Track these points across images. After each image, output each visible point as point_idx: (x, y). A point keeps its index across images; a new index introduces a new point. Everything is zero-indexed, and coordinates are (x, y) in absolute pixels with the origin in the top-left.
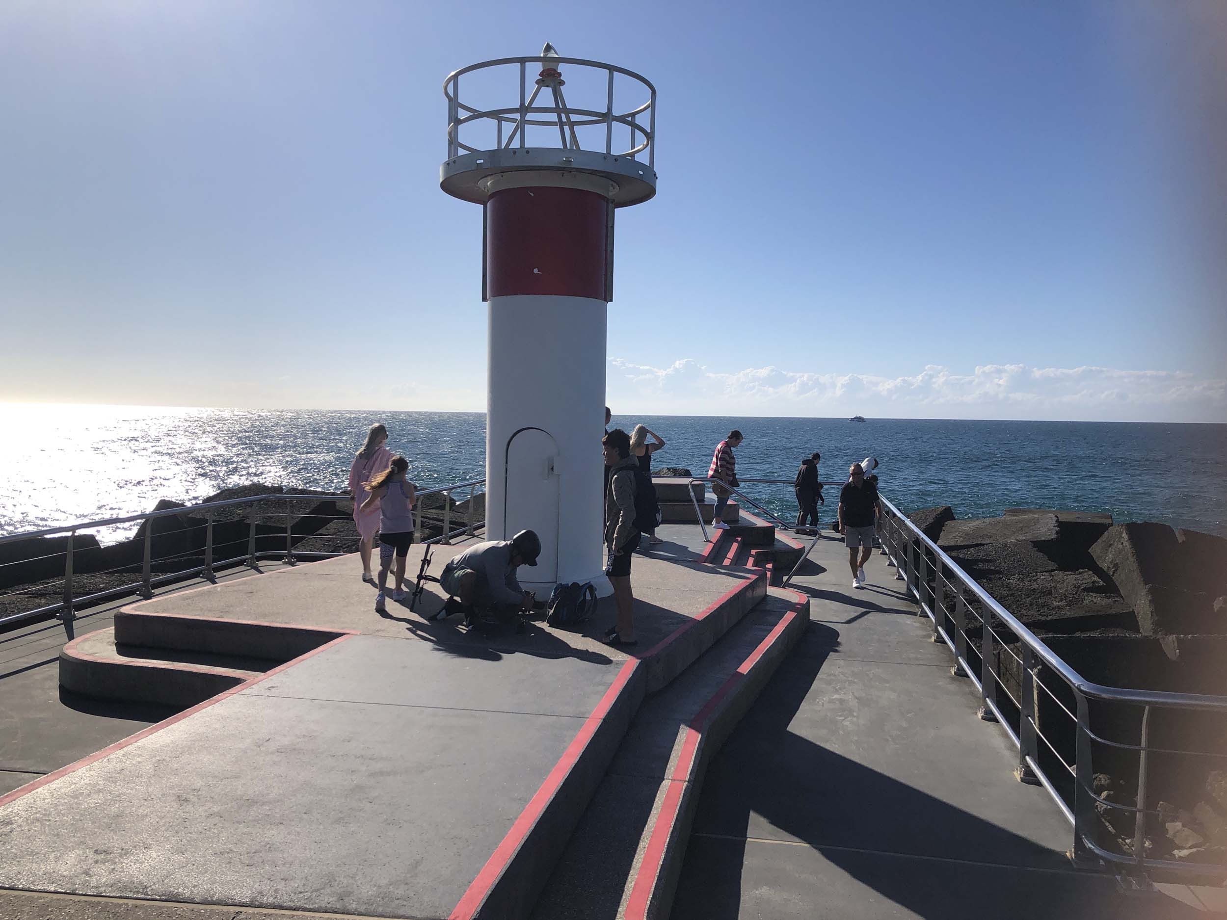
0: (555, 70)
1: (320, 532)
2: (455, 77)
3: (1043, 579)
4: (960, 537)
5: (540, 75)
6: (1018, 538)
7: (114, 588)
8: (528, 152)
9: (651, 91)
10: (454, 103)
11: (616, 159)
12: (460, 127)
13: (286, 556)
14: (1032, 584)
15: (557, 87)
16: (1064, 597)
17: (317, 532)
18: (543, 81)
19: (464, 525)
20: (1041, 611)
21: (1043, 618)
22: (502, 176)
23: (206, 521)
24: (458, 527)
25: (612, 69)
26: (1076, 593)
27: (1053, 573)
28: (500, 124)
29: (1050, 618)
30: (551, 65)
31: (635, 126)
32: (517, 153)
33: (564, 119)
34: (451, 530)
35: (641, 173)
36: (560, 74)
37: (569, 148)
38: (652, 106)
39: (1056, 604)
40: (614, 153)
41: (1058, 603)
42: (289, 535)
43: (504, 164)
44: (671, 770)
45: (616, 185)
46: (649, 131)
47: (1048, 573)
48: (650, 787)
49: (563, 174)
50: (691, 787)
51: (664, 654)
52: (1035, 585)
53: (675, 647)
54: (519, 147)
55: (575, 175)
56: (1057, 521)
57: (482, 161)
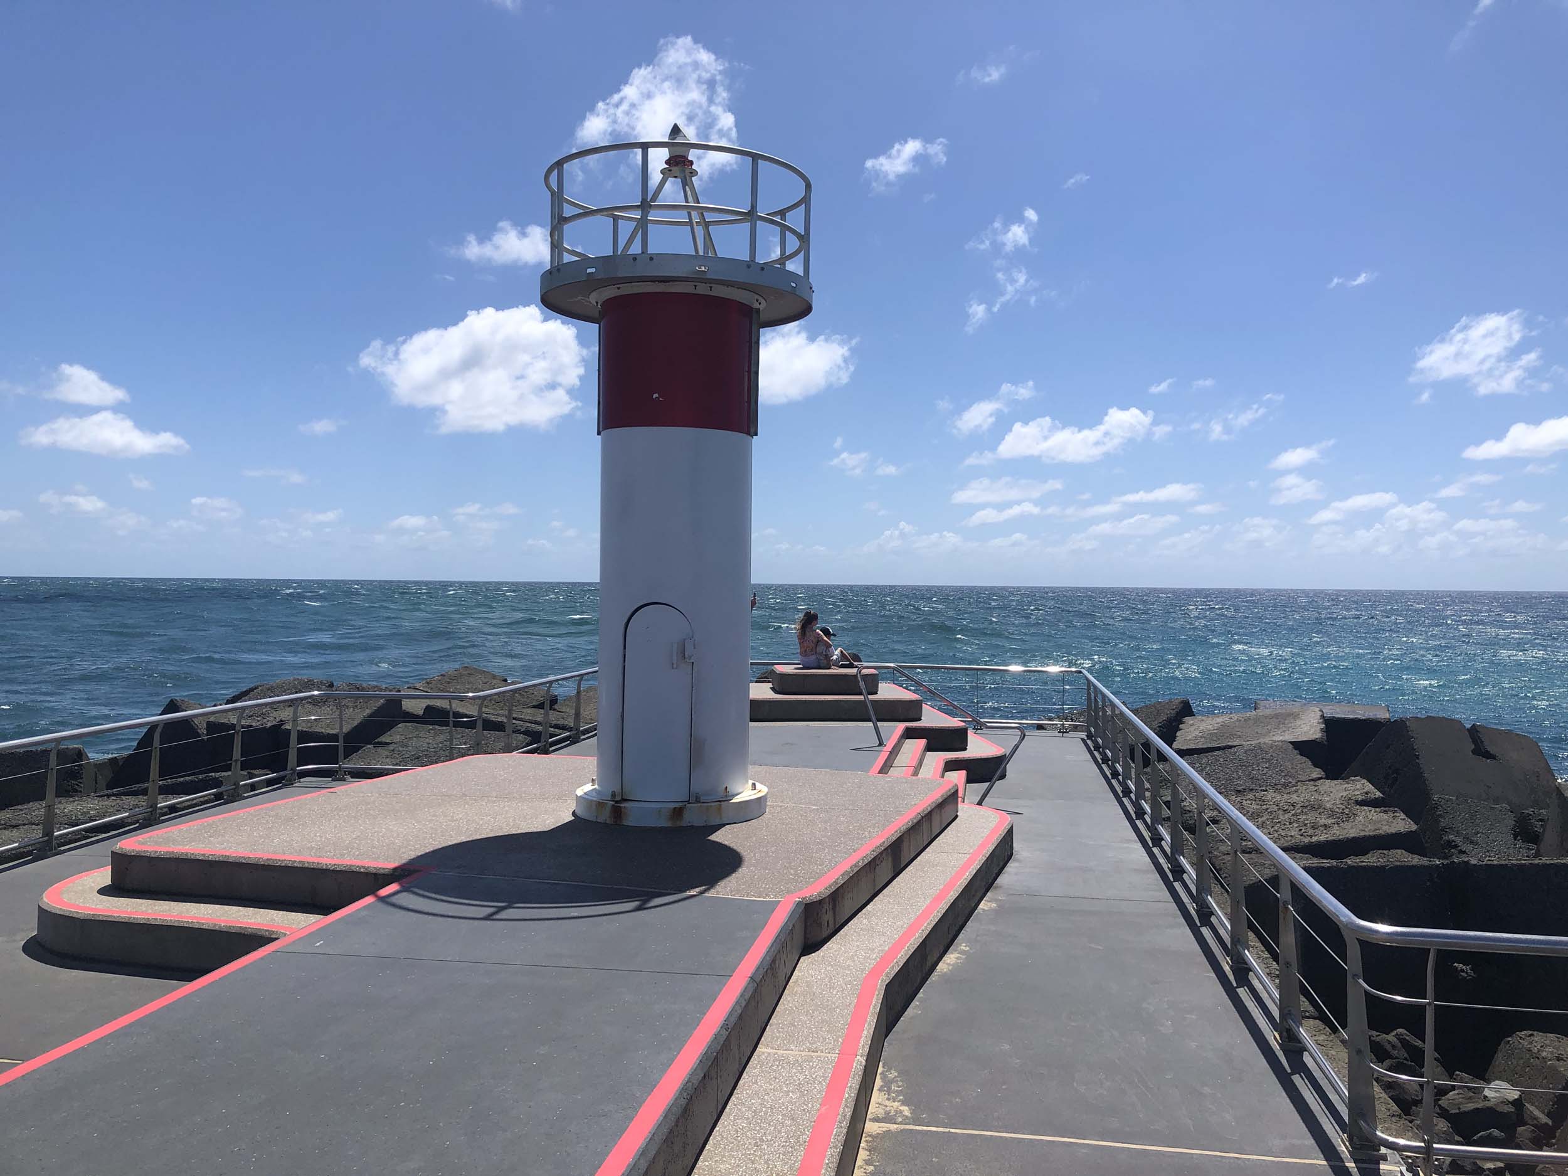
0: (685, 158)
1: (382, 739)
2: (559, 164)
3: (1305, 791)
4: (1201, 737)
5: (666, 162)
6: (1275, 738)
7: (110, 816)
8: (651, 259)
9: (805, 185)
10: (557, 198)
11: (763, 267)
12: (567, 227)
13: (337, 772)
14: (1292, 796)
15: (687, 178)
16: (1332, 814)
17: (380, 740)
18: (670, 170)
20: (1303, 831)
21: (1307, 840)
22: (619, 288)
23: (233, 727)
24: (561, 731)
25: (755, 157)
26: (1346, 808)
27: (1318, 783)
28: (615, 223)
29: (1314, 839)
30: (679, 151)
31: (785, 228)
32: (637, 263)
33: (696, 219)
34: (552, 736)
35: (794, 285)
36: (691, 163)
37: (701, 253)
38: (806, 201)
39: (1323, 821)
40: (760, 259)
41: (1323, 820)
42: (341, 744)
43: (621, 274)
44: (838, 1041)
45: (761, 300)
46: (803, 234)
47: (1312, 783)
48: (811, 1064)
49: (695, 286)
50: (864, 1063)
51: (828, 893)
52: (1294, 798)
53: (842, 882)
54: (640, 252)
55: (711, 287)
56: (1322, 716)
57: (593, 270)
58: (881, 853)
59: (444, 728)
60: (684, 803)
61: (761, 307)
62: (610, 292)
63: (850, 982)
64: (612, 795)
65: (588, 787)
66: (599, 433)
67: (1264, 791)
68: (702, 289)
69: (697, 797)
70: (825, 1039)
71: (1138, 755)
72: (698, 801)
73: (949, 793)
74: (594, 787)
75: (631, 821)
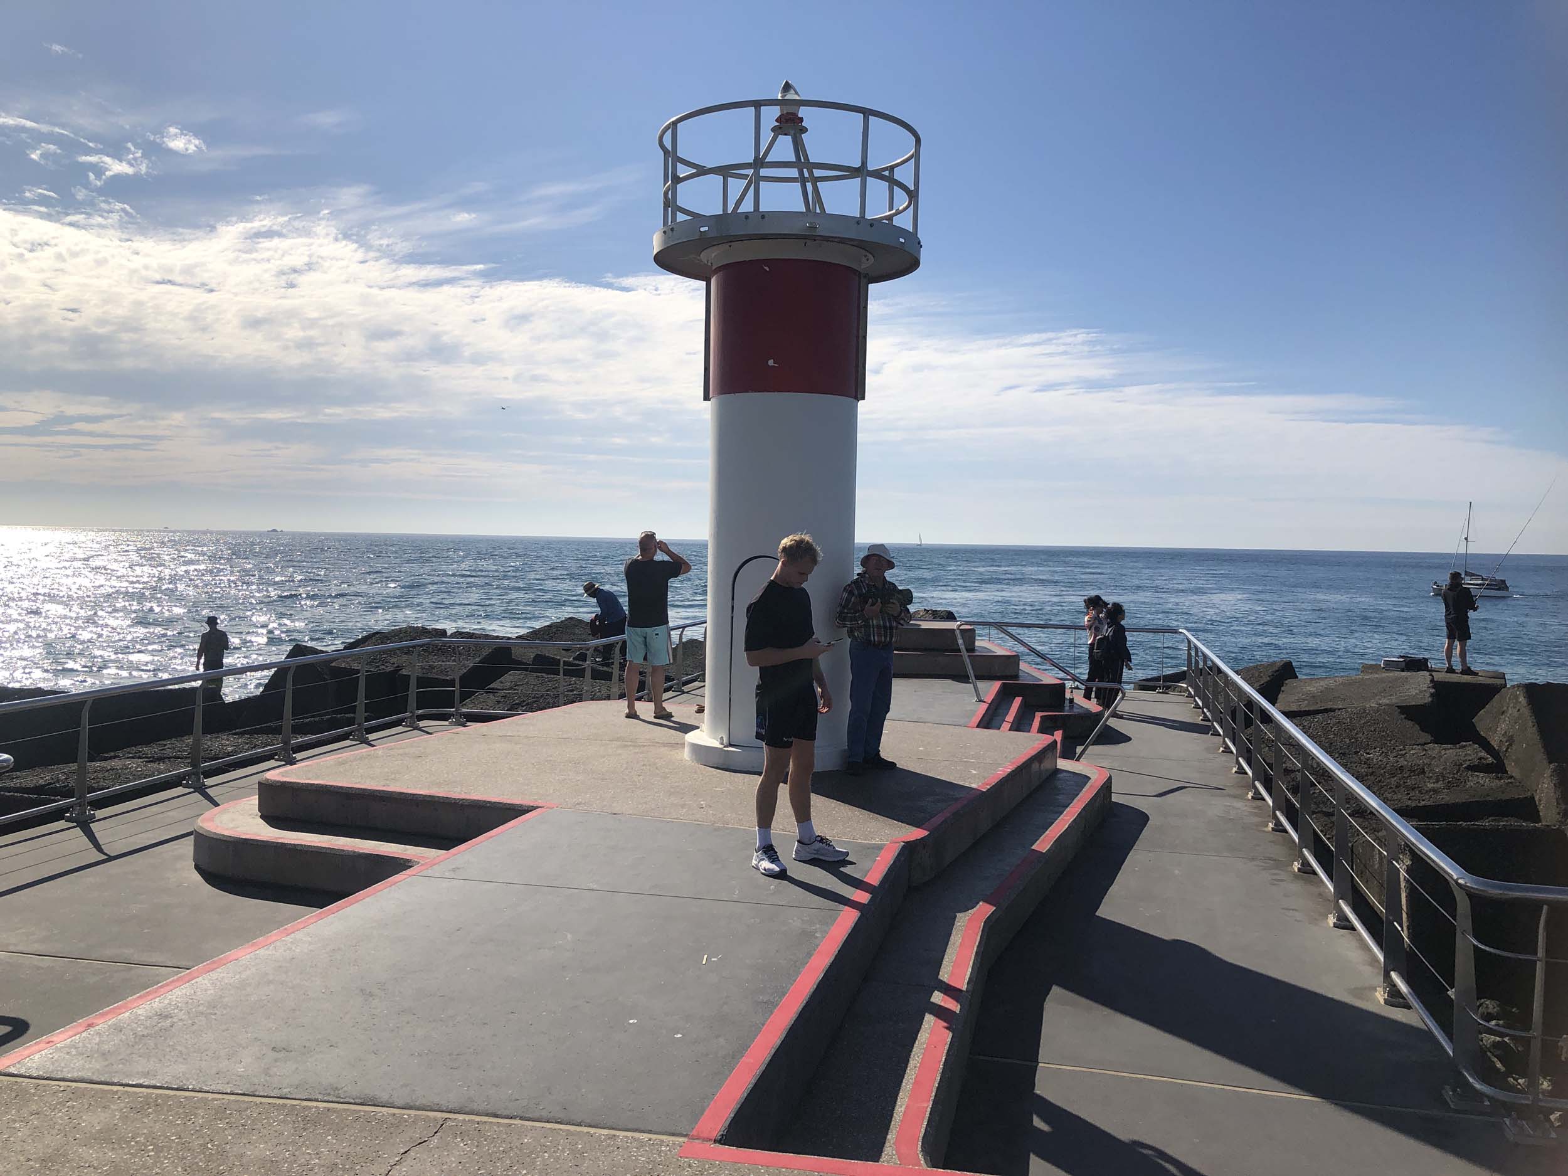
0: (795, 115)
1: (492, 686)
2: (675, 123)
3: (1413, 755)
4: (1305, 700)
5: (777, 121)
6: (1381, 702)
8: (763, 217)
9: (914, 139)
10: (671, 156)
11: (872, 223)
12: (679, 187)
13: (453, 715)
14: (1399, 759)
15: (798, 135)
16: (1441, 777)
17: (490, 686)
18: (780, 128)
20: (1411, 795)
21: (1416, 804)
23: (358, 672)
25: (867, 113)
26: (1457, 773)
27: (1426, 747)
28: (726, 182)
29: (1422, 803)
30: (791, 109)
31: (893, 182)
32: (748, 221)
35: (902, 240)
36: (801, 120)
37: (812, 210)
38: (916, 157)
39: (1430, 786)
40: (868, 216)
41: (1432, 785)
42: (456, 688)
43: (734, 231)
45: (870, 256)
46: (912, 189)
47: (1419, 747)
48: (919, 997)
51: (932, 838)
52: (1402, 762)
53: (945, 829)
54: (752, 210)
55: (820, 244)
56: (1432, 681)
57: (706, 229)
58: (982, 803)
59: (552, 676)
66: (705, 399)
67: (1368, 754)
71: (1240, 717)
73: (1048, 748)
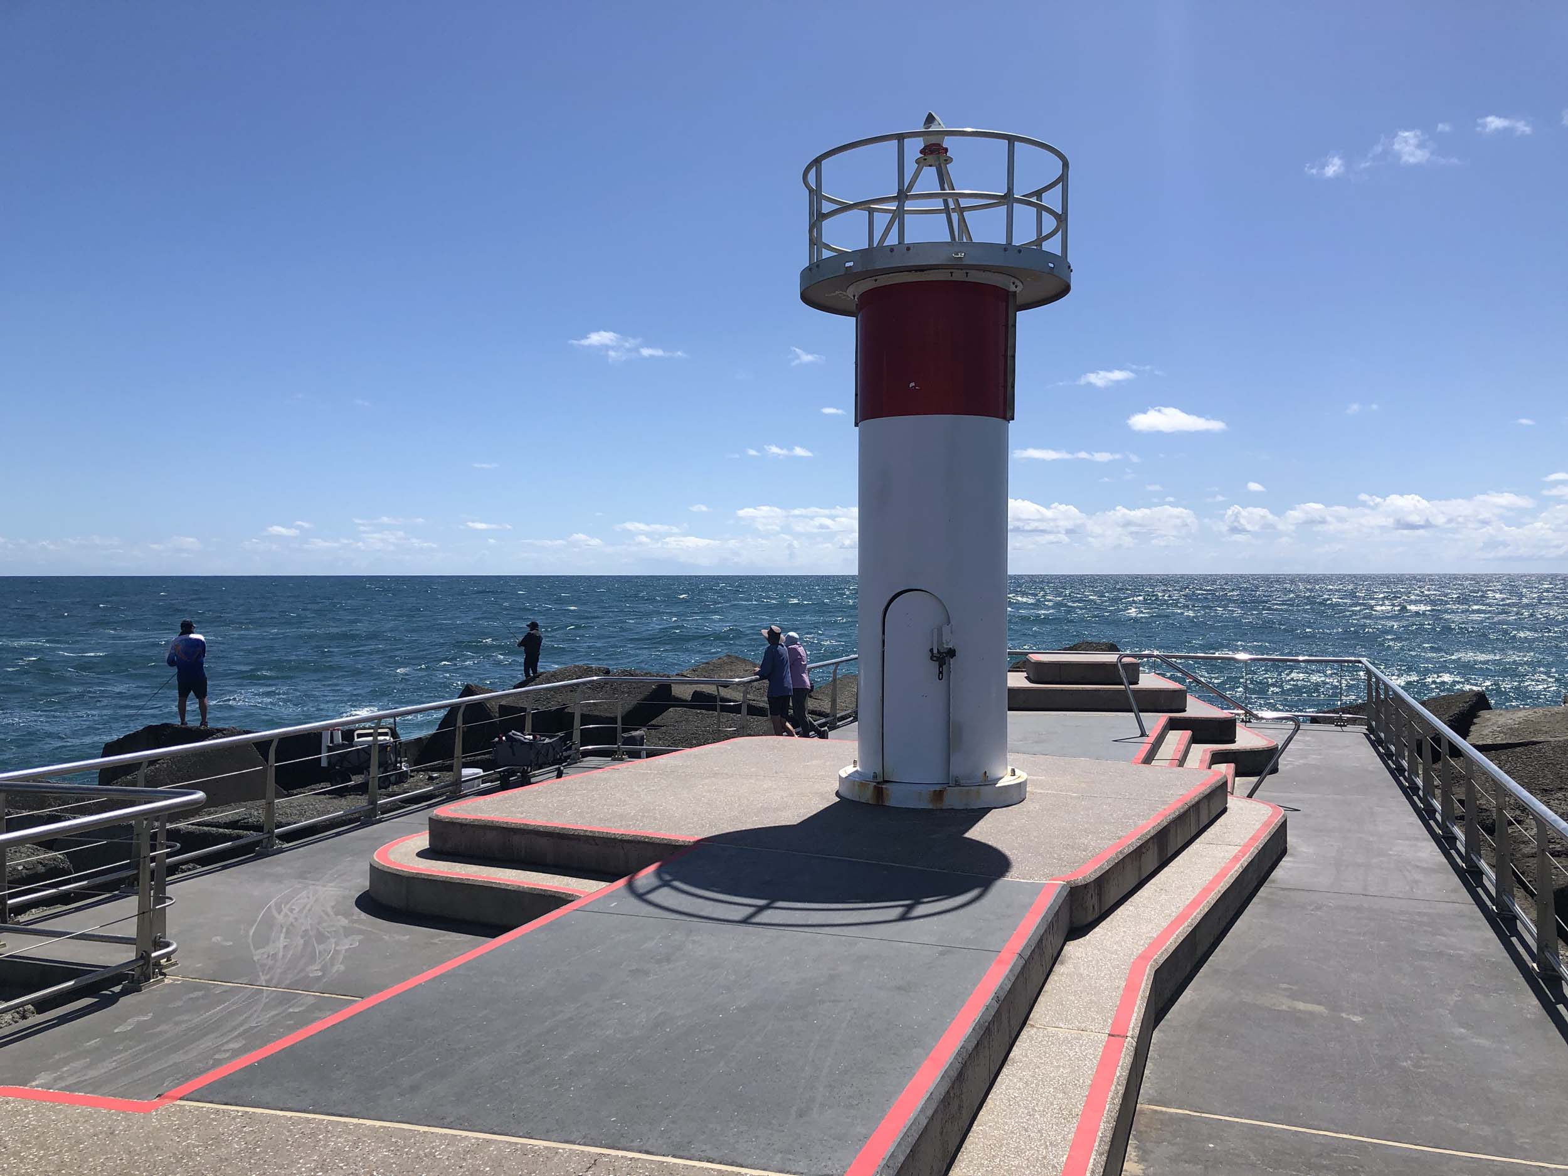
0: (939, 146)
1: (653, 722)
2: (817, 162)
4: (1499, 732)
5: (921, 152)
7: (420, 789)
8: (908, 249)
9: (1061, 163)
10: (816, 194)
11: (1019, 250)
12: (826, 224)
13: (616, 752)
15: (942, 165)
18: (925, 159)
19: (826, 715)
22: (876, 280)
25: (1011, 140)
28: (871, 216)
30: (933, 140)
31: (1041, 208)
32: (894, 253)
33: (952, 206)
35: (1052, 265)
36: (946, 150)
38: (1063, 179)
40: (1016, 242)
42: (619, 725)
43: (879, 265)
44: (1107, 1022)
45: (1018, 283)
46: (1060, 213)
48: (1081, 1042)
49: (951, 273)
50: (1134, 1044)
51: (1094, 877)
53: (1108, 868)
54: (897, 243)
55: (967, 273)
57: (851, 264)
58: (1147, 842)
59: (711, 712)
60: (945, 786)
61: (1018, 290)
62: (868, 285)
63: (1118, 967)
64: (874, 777)
65: (850, 769)
66: (856, 425)
68: (958, 276)
69: (956, 781)
70: (1094, 1019)
71: (1427, 749)
72: (957, 784)
73: (1217, 786)
74: (855, 769)
75: (891, 802)
